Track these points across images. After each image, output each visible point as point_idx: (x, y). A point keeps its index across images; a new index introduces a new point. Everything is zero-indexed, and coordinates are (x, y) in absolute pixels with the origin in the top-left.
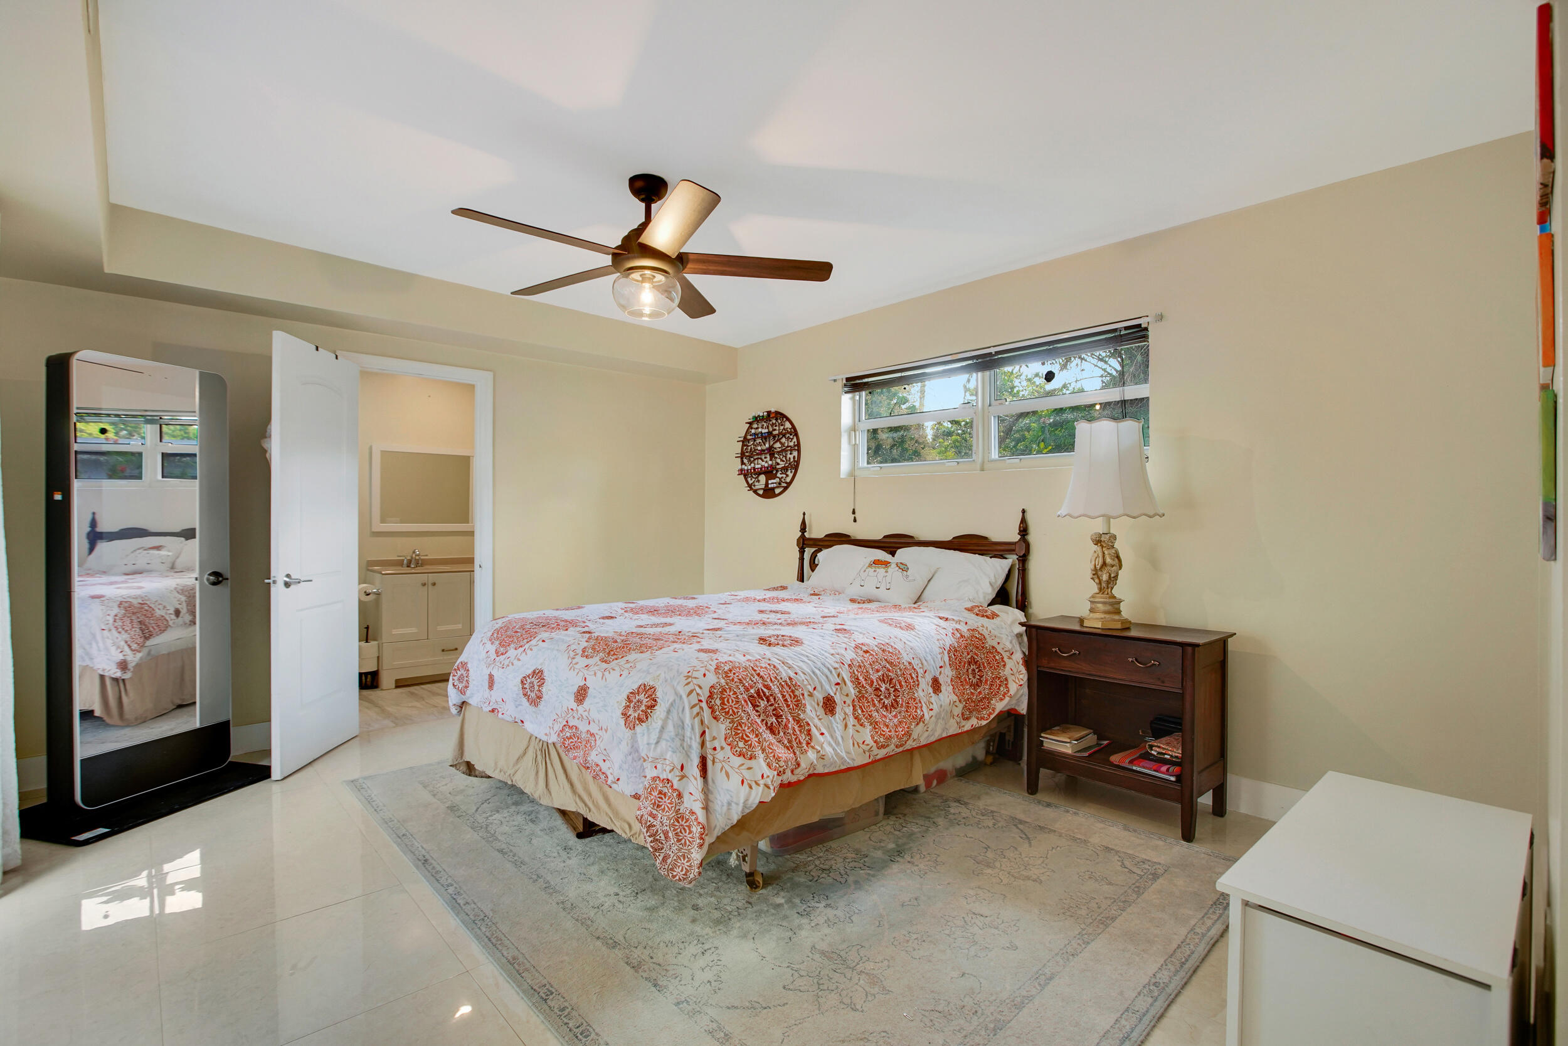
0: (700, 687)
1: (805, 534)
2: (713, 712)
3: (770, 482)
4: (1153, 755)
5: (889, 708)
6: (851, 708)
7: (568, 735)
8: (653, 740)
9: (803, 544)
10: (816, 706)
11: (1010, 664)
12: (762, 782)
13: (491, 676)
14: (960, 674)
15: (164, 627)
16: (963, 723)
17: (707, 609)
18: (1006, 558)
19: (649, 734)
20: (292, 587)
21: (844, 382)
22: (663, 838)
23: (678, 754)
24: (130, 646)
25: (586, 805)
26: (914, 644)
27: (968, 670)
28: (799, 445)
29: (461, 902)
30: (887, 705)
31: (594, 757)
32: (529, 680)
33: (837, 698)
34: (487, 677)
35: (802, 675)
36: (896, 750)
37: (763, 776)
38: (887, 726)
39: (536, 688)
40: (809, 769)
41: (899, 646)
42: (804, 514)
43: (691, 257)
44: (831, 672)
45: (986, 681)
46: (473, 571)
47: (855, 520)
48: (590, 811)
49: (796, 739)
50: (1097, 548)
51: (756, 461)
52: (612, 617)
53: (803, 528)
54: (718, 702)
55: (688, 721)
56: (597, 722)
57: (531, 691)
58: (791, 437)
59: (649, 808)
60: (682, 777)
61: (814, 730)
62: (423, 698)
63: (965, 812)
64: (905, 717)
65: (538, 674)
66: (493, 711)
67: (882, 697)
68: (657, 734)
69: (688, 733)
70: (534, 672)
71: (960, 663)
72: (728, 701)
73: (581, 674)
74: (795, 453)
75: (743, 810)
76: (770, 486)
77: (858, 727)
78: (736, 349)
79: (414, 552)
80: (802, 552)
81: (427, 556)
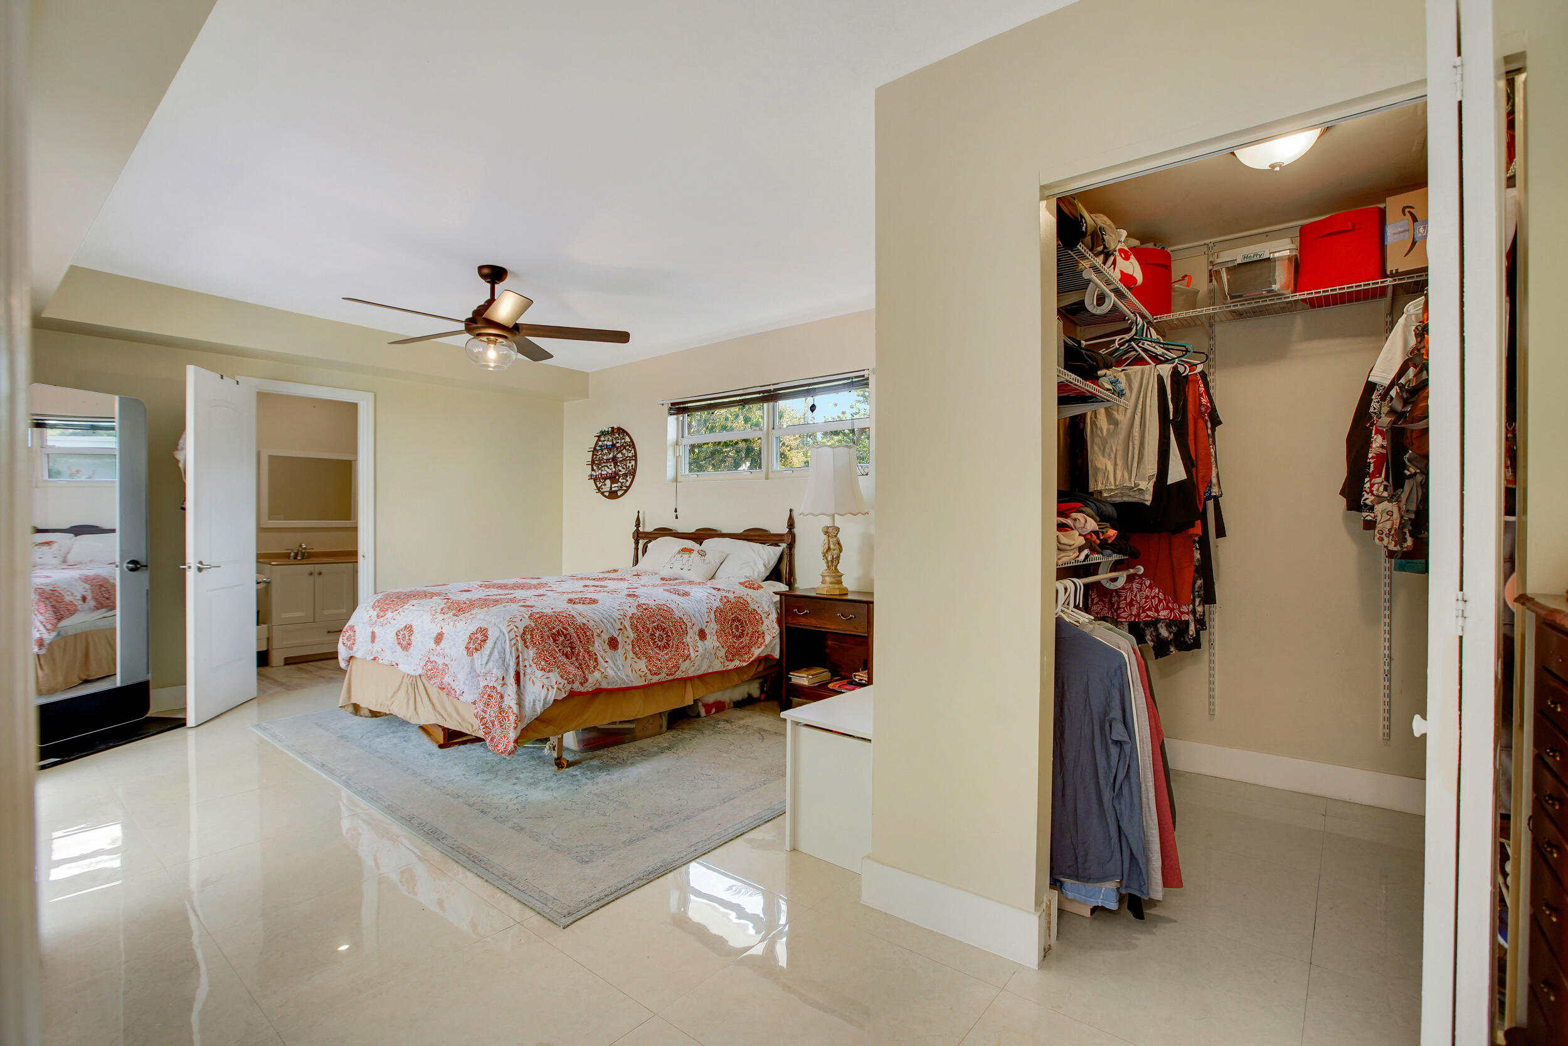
0: (517, 627)
1: (639, 528)
2: (525, 643)
3: (613, 486)
4: (855, 681)
5: (661, 648)
6: (631, 646)
7: (430, 667)
8: (484, 662)
9: (637, 536)
10: (603, 644)
11: (766, 622)
12: (555, 686)
13: (373, 633)
14: (724, 628)
15: (72, 611)
16: (727, 663)
17: (545, 585)
18: (779, 546)
19: (482, 659)
20: (204, 572)
21: (670, 406)
22: (491, 725)
23: (501, 670)
24: (45, 626)
25: (443, 717)
26: (685, 606)
27: (731, 626)
28: (635, 456)
29: (351, 783)
30: (660, 646)
31: (447, 679)
32: (401, 633)
33: (619, 639)
34: (370, 634)
35: (593, 622)
36: (667, 677)
37: (556, 683)
38: (660, 660)
39: (407, 638)
40: (595, 684)
41: (673, 606)
42: (639, 512)
43: (524, 326)
44: (615, 621)
45: (748, 634)
46: (357, 562)
47: (677, 517)
48: (446, 721)
49: (585, 664)
50: (825, 537)
51: (603, 468)
52: (469, 591)
53: (638, 525)
54: (529, 637)
55: (508, 650)
56: (449, 656)
57: (404, 640)
58: (630, 449)
59: (482, 707)
60: (504, 684)
61: (600, 659)
62: (311, 672)
63: (728, 726)
64: (674, 655)
65: (409, 628)
66: (374, 659)
67: (656, 640)
68: (487, 658)
69: (508, 656)
70: (406, 627)
71: (725, 620)
72: (536, 636)
73: (439, 625)
74: (633, 462)
75: (544, 705)
76: (613, 489)
77: (636, 660)
78: (588, 373)
79: (301, 546)
80: (637, 543)
81: (312, 549)
